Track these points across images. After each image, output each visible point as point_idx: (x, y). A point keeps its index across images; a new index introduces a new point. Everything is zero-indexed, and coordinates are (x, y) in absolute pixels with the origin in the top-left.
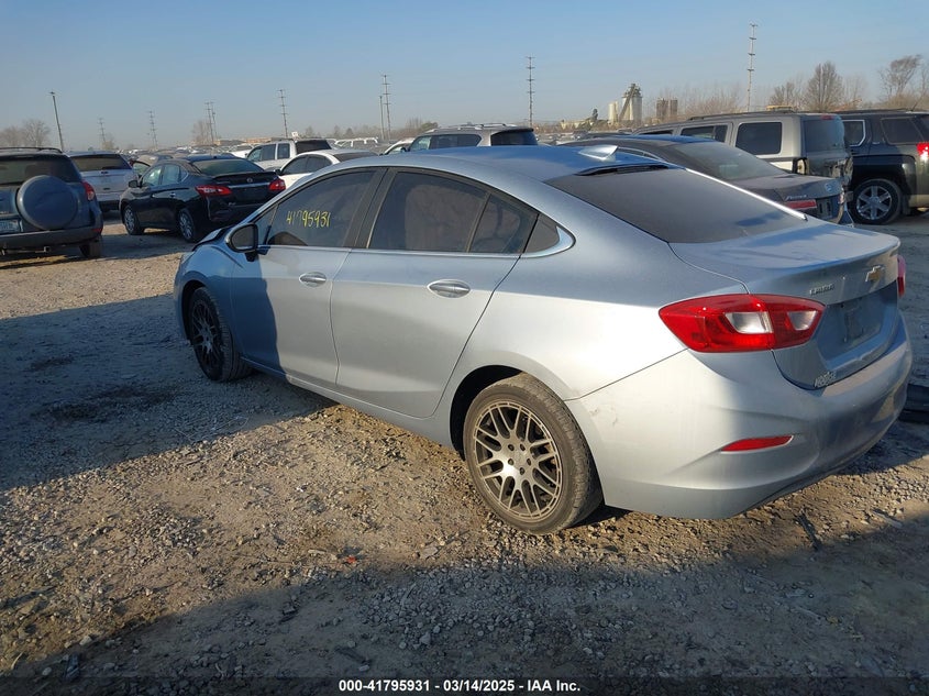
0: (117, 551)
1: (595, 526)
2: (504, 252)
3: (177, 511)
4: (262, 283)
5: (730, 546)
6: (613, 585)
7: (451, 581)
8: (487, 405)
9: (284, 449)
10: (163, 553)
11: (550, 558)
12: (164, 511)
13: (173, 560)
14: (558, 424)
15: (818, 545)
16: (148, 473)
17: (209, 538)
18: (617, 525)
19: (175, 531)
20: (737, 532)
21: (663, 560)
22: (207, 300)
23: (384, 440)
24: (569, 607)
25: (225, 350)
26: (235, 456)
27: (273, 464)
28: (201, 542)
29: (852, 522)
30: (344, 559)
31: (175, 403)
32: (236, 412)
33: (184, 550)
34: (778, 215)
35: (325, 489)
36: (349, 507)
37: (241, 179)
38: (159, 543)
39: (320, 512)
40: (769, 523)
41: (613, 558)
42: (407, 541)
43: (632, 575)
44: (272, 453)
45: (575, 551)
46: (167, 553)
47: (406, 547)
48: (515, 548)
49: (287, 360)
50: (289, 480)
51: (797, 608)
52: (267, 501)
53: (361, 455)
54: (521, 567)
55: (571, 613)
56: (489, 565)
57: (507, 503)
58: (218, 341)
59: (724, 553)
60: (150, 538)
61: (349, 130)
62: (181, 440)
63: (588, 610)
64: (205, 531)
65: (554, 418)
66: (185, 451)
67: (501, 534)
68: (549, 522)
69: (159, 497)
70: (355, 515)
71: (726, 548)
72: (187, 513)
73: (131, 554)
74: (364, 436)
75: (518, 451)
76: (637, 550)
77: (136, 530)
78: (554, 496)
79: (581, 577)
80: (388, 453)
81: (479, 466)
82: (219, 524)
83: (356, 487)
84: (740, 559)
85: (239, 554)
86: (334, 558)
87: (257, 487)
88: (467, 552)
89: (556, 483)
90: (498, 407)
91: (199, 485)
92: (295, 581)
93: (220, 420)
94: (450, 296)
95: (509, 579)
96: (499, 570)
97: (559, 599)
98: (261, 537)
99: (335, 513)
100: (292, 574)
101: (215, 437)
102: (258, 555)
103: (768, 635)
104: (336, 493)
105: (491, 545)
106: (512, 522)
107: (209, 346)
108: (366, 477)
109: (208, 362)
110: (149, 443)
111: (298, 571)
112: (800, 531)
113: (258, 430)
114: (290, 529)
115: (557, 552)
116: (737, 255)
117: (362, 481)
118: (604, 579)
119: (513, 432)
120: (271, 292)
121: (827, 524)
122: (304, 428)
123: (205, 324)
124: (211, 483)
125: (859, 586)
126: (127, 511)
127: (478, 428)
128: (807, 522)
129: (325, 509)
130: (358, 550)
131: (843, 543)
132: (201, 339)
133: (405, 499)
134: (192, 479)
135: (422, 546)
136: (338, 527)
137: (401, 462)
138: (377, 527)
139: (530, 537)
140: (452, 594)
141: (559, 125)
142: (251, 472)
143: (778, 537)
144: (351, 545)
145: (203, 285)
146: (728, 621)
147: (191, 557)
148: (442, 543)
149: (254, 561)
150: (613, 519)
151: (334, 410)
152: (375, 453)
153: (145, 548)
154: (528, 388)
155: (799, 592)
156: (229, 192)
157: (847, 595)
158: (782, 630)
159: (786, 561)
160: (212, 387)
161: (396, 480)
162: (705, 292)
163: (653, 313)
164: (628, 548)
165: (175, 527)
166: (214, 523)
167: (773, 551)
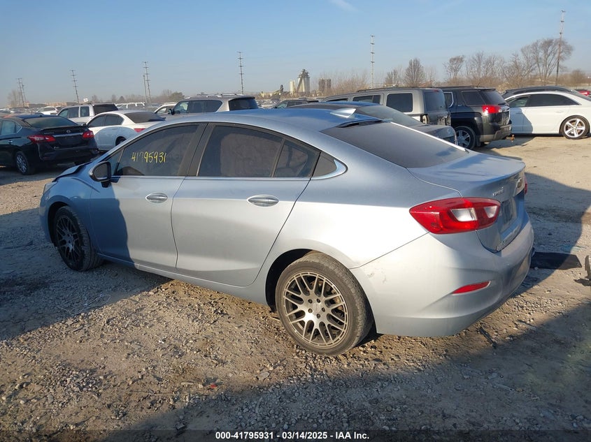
0: (38, 399)
1: (363, 347)
2: (299, 176)
3: (76, 365)
4: (117, 202)
5: (446, 351)
6: (386, 383)
7: (284, 393)
8: (292, 275)
9: (141, 315)
10: (75, 397)
11: (341, 370)
12: (66, 367)
13: (84, 401)
14: (344, 284)
15: (495, 346)
16: (45, 341)
17: (106, 382)
18: (376, 345)
19: (79, 380)
20: (448, 342)
21: (411, 364)
22: (70, 215)
23: (210, 303)
24: (364, 401)
25: (86, 249)
26: (108, 322)
27: (137, 326)
28: (101, 385)
29: (509, 329)
30: (208, 386)
31: (52, 289)
32: (98, 291)
33: (89, 393)
34: (453, 149)
35: (180, 340)
36: (199, 351)
37: (63, 131)
38: (69, 390)
39: (180, 355)
40: (464, 334)
41: (381, 366)
42: (247, 369)
43: (396, 375)
44: (134, 318)
45: (357, 364)
46: (77, 397)
47: (247, 374)
48: (318, 367)
49: (135, 254)
50: (152, 335)
51: (497, 384)
52: (140, 352)
53: (196, 314)
54: (326, 378)
55: (367, 404)
56: (306, 380)
57: (308, 338)
58: (79, 243)
59: (445, 355)
60: (61, 388)
61: (122, 97)
62: (64, 315)
63: (377, 401)
64: (101, 377)
65: (342, 280)
66: (69, 322)
67: (306, 359)
68: (340, 347)
69: (59, 357)
70: (206, 356)
71: (445, 353)
72: (84, 366)
73: (50, 400)
74: (195, 302)
75: (315, 304)
76: (392, 359)
77: (47, 382)
78: (343, 330)
79: (366, 380)
80: (215, 311)
81: (287, 315)
82: (110, 371)
83: (201, 337)
84: (455, 359)
85: (131, 391)
86: (200, 386)
87: (131, 343)
88: (289, 373)
89: (344, 322)
90: (302, 276)
91: (87, 345)
92: (178, 405)
93: (89, 298)
94: (263, 206)
95: (321, 387)
96: (313, 382)
97: (357, 396)
98: (144, 377)
99: (191, 356)
100: (175, 401)
101: (89, 310)
102: (146, 390)
103: (486, 404)
104: (187, 342)
105: (303, 366)
106: (312, 350)
107: (71, 247)
108: (205, 330)
109: (70, 259)
110: (39, 319)
111: (178, 398)
112: (482, 337)
113: (119, 302)
114: (163, 370)
115: (346, 366)
116: (449, 174)
117: (203, 332)
118: (379, 380)
119: (312, 292)
120: (122, 208)
121: (496, 332)
122: (151, 299)
123: (67, 231)
124: (96, 343)
125: (526, 367)
126: (37, 370)
127: (287, 290)
128: (485, 332)
129: (183, 354)
130: (215, 379)
131: (508, 342)
132: (64, 242)
133: (237, 341)
134: (81, 342)
135: (258, 372)
136: (197, 365)
137: (226, 317)
138: (224, 363)
139: (325, 358)
140: (288, 401)
141: (260, 95)
142: (123, 333)
143: (471, 342)
144: (209, 376)
145: (66, 205)
146: (461, 398)
147: (97, 398)
148: (271, 369)
149: (145, 395)
150: (373, 341)
151: (168, 285)
152: (207, 312)
153: (60, 395)
154: (322, 263)
155: (494, 375)
156: (54, 140)
157: (521, 373)
158: (493, 399)
159: (480, 357)
160: (75, 275)
161: (227, 329)
162: (437, 197)
163: (405, 212)
164: (387, 359)
165: (78, 377)
166: (107, 370)
167: (472, 351)
